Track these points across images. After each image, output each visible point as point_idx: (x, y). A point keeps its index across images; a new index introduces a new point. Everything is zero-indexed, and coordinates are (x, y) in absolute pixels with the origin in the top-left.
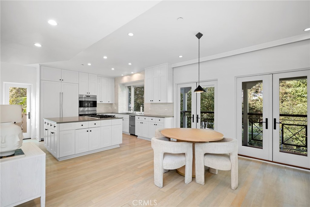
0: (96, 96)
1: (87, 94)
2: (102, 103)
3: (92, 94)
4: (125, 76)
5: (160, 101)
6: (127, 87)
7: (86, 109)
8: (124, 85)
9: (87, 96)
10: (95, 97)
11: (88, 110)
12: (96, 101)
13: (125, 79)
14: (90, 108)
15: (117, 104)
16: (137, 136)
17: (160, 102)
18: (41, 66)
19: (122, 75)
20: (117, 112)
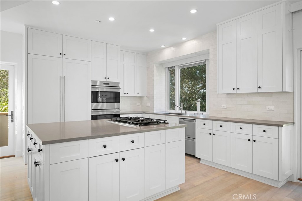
0: (118, 83)
1: (105, 80)
2: (127, 95)
3: (112, 79)
4: (167, 48)
5: (260, 87)
6: (167, 69)
7: (100, 105)
8: (162, 64)
9: (104, 84)
10: (117, 85)
11: (104, 107)
12: (119, 92)
13: (168, 54)
14: (105, 104)
15: (151, 98)
16: (200, 159)
17: (260, 91)
18: (28, 28)
19: (163, 46)
20: (151, 111)
